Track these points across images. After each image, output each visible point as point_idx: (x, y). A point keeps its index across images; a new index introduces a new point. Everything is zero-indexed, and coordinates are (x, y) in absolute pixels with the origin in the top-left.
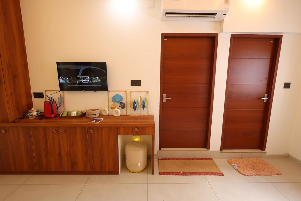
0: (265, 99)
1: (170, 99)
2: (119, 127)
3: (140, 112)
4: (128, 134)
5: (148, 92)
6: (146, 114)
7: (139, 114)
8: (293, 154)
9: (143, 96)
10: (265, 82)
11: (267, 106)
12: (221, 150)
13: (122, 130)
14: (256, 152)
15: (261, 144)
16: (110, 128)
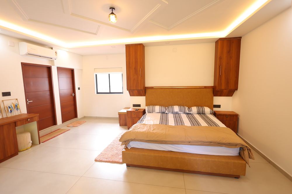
0: (73, 95)
1: (32, 101)
2: (17, 121)
3: (15, 113)
4: (23, 124)
5: (17, 99)
6: (20, 113)
7: (15, 115)
8: (86, 116)
9: (15, 102)
10: (72, 88)
11: (74, 98)
12: (62, 123)
13: (19, 123)
14: (75, 119)
15: (76, 116)
16: (9, 124)
